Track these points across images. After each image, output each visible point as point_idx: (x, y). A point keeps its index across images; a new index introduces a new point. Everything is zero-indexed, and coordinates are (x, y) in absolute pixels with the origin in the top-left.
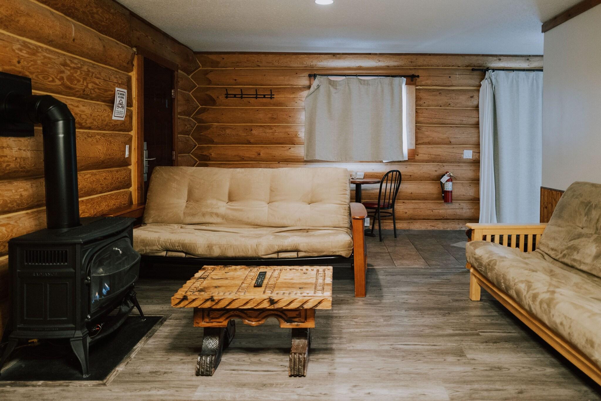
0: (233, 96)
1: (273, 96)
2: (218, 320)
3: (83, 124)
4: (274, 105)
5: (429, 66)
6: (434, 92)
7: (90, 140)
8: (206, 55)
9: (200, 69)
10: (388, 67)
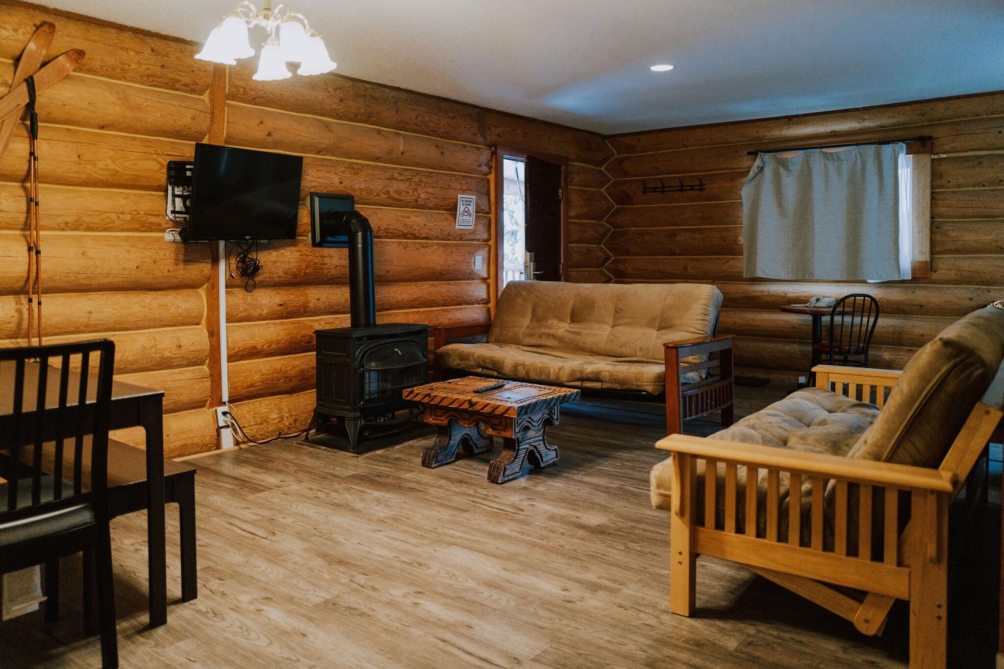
0: (652, 190)
1: (704, 187)
2: (441, 418)
3: (417, 235)
4: (707, 199)
5: (959, 117)
6: (969, 161)
7: (423, 250)
8: (619, 139)
9: (615, 156)
10: (881, 127)
